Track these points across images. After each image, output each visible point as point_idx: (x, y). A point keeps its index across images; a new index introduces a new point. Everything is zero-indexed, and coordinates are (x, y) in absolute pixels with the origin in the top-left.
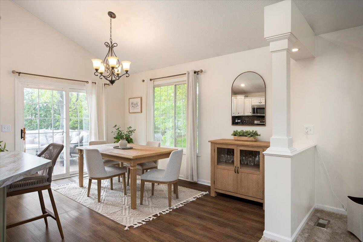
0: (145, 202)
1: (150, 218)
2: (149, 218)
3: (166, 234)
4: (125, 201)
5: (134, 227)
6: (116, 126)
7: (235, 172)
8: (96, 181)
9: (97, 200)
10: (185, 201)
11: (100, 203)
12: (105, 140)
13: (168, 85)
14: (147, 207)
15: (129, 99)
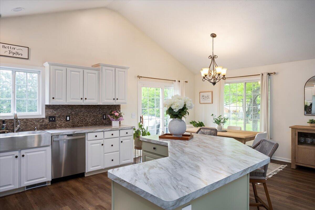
15: (200, 93)
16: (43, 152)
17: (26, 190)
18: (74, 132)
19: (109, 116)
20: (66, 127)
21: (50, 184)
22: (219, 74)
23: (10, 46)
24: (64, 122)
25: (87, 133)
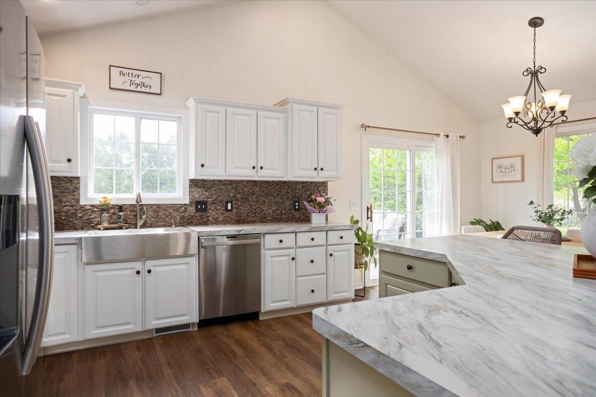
15: (492, 159)
16: (184, 266)
17: (155, 335)
18: (240, 231)
19: (305, 203)
20: (225, 222)
21: (196, 329)
22: (552, 108)
23: (130, 71)
24: (222, 214)
25: (265, 234)
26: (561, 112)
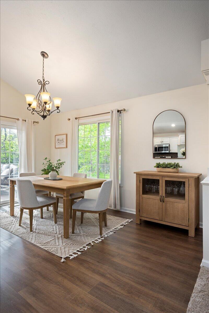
0: (77, 231)
1: (85, 247)
2: (83, 247)
3: (105, 266)
4: (56, 229)
5: (70, 258)
6: (46, 159)
7: (161, 201)
8: (27, 211)
9: (29, 229)
10: (113, 229)
11: (32, 233)
12: (33, 172)
13: (91, 123)
14: (79, 236)
15: (55, 136)
26: (57, 107)
